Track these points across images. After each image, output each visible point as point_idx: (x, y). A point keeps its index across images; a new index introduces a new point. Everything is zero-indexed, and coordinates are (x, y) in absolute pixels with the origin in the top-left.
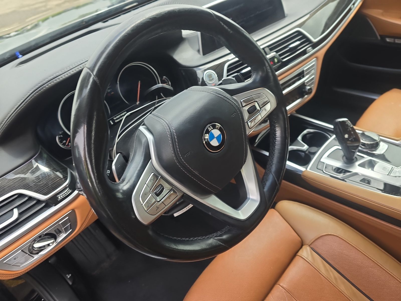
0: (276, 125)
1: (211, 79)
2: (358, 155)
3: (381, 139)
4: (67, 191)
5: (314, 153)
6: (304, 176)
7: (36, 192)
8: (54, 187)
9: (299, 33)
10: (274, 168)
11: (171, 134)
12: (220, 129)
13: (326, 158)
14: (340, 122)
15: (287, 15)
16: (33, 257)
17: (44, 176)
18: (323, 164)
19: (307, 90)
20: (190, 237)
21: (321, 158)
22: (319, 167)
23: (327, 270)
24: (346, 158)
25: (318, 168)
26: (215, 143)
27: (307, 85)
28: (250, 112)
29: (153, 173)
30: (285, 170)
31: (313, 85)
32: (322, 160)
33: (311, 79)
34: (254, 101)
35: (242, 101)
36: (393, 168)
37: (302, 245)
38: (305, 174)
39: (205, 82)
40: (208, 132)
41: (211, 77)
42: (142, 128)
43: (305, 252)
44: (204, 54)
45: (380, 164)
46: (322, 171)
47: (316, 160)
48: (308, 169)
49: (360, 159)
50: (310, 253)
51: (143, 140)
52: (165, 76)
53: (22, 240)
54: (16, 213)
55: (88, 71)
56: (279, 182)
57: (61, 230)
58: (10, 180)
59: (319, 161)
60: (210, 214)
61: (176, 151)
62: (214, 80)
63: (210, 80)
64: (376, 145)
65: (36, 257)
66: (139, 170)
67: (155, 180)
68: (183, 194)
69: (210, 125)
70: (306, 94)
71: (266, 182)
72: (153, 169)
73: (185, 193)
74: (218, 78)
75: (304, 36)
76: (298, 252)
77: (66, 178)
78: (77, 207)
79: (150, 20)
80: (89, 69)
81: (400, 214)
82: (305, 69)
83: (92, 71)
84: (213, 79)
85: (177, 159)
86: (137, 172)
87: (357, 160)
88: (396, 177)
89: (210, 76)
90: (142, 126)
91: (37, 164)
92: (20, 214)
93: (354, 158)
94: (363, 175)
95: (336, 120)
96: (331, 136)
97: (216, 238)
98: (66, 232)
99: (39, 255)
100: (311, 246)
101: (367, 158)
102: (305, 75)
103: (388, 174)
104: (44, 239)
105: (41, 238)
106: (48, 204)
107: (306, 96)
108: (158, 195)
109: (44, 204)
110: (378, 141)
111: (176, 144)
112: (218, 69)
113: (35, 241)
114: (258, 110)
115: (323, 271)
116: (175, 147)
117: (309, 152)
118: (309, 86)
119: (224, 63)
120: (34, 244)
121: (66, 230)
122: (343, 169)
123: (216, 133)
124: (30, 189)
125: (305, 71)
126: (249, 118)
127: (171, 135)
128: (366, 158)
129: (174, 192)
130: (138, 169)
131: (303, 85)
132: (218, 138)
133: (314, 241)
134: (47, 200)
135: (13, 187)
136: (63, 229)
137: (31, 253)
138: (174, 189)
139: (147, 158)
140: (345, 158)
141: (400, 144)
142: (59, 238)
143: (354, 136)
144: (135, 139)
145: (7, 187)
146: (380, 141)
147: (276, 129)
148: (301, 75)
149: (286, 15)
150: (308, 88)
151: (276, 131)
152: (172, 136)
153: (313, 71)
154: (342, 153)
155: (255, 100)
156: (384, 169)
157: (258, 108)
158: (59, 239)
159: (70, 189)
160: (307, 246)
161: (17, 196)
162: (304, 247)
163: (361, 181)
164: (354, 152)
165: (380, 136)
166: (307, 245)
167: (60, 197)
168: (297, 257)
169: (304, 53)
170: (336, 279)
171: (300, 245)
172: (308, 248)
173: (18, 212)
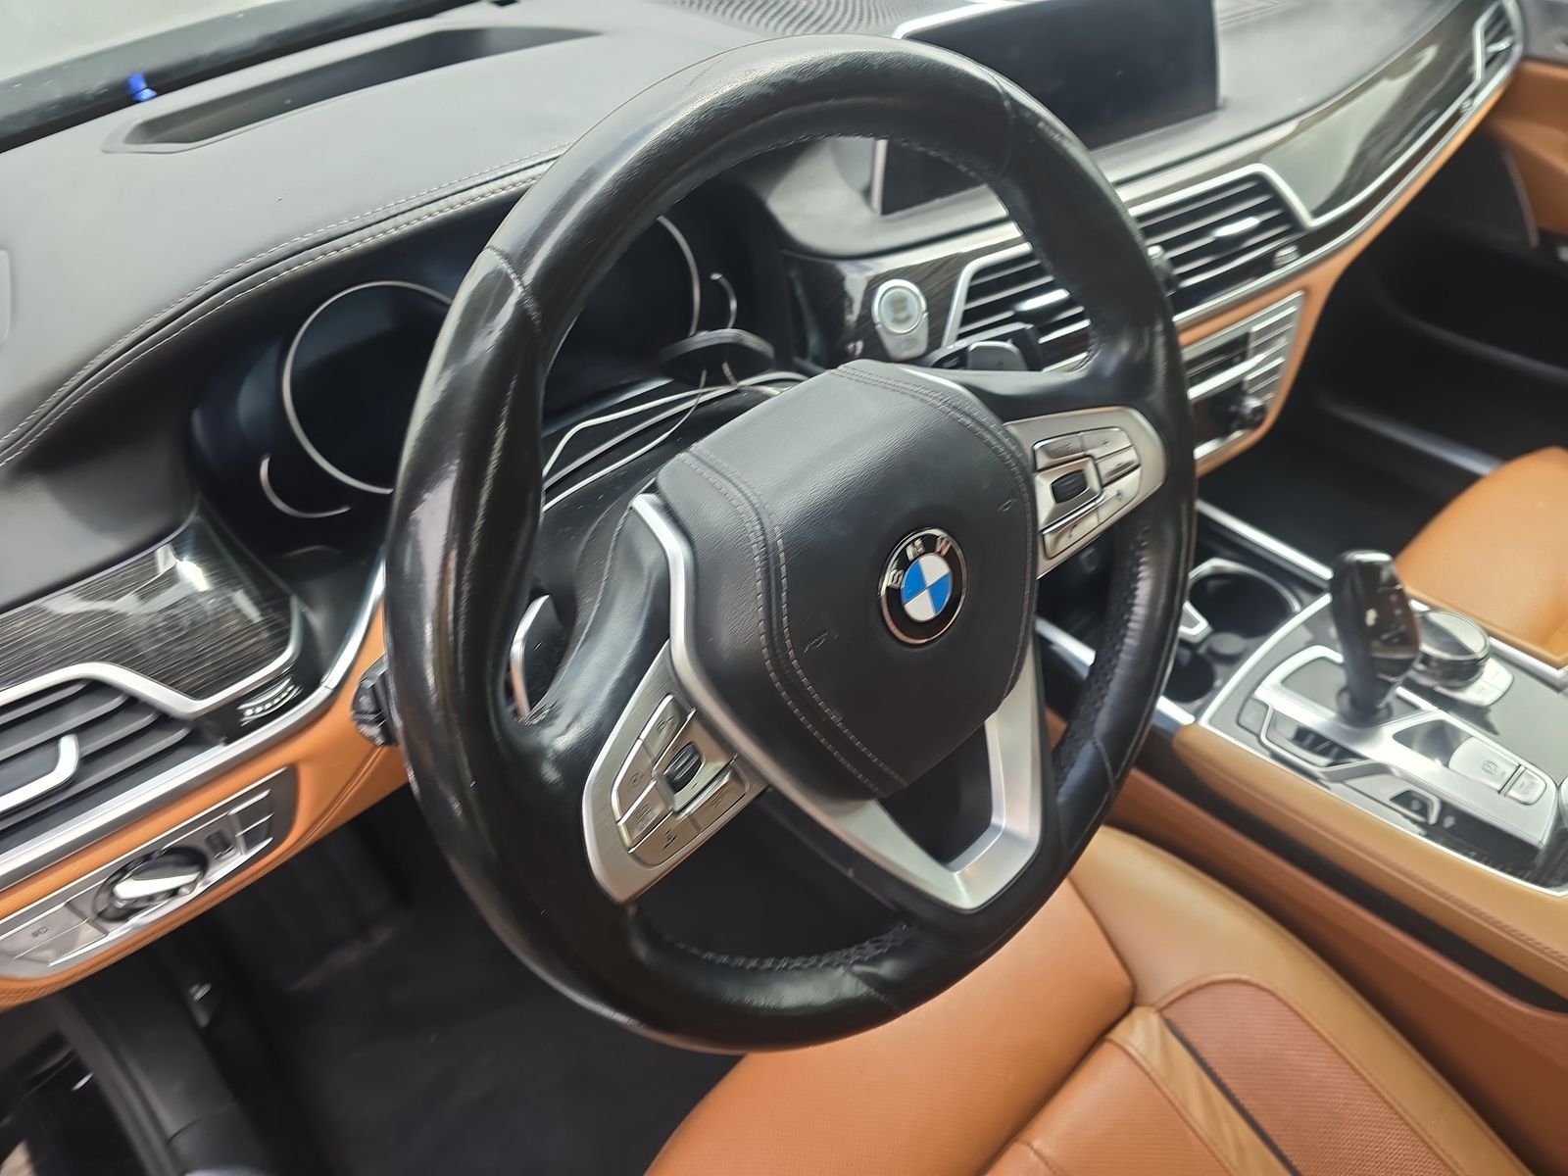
0: (1141, 558)
1: (903, 315)
2: (1399, 698)
3: (1495, 648)
4: (284, 690)
5: (1233, 660)
6: (1185, 745)
7: (163, 681)
8: (233, 670)
9: (1261, 184)
10: (1103, 721)
11: (767, 552)
12: (950, 558)
13: (1275, 687)
14: (1359, 563)
15: (1226, 100)
16: (106, 933)
17: (199, 618)
18: (1264, 709)
19: (1248, 411)
20: (762, 958)
21: (1259, 683)
22: (1246, 719)
23: (1211, 1112)
24: (1354, 702)
25: (1242, 722)
26: (921, 608)
27: (1252, 390)
28: (1059, 493)
29: (669, 698)
30: (1148, 729)
31: (1269, 396)
32: (1260, 694)
33: (1269, 371)
34: (1081, 454)
35: (1037, 446)
36: (1522, 769)
37: (1131, 1001)
38: (1190, 737)
39: (873, 325)
40: (904, 564)
41: (904, 308)
42: (643, 504)
43: (1140, 1033)
44: (887, 208)
45: (1475, 744)
46: (1254, 738)
47: (1236, 688)
48: (1204, 721)
49: (1403, 714)
50: (1157, 1041)
51: (649, 558)
52: (718, 272)
53: (74, 864)
54: (69, 754)
55: (504, 266)
56: (1118, 776)
57: (229, 836)
58: (61, 619)
59: (1250, 696)
60: (850, 874)
61: (775, 626)
62: (911, 322)
63: (899, 322)
64: (1466, 670)
65: (118, 932)
66: (622, 681)
67: (675, 726)
68: (762, 788)
69: (916, 536)
70: (1241, 427)
71: (1066, 769)
72: (670, 679)
73: (770, 785)
74: (929, 316)
75: (1277, 201)
76: (1112, 1026)
77: (284, 638)
78: (308, 759)
79: (771, 91)
80: (507, 257)
81: (1565, 972)
82: (1256, 328)
83: (520, 270)
84: (908, 318)
85: (773, 656)
86: (609, 686)
87: (1389, 715)
88: (1525, 804)
89: (898, 304)
90: (645, 492)
91: (173, 561)
92: (87, 761)
93: (1382, 705)
94: (1408, 779)
95: (1344, 554)
96: (1303, 606)
97: (857, 968)
98: (249, 845)
99: (127, 928)
100: (1170, 1014)
101: (1431, 713)
102: (1250, 352)
103: (1499, 787)
104: (163, 865)
105: (147, 863)
106: (198, 734)
107: (1237, 434)
108: (677, 786)
109: (181, 734)
110: (1480, 656)
111: (779, 598)
112: (935, 281)
113: (122, 872)
114: (1092, 493)
115: (1197, 1111)
116: (774, 607)
117: (1211, 652)
118: (1257, 395)
119: (962, 260)
120: (117, 882)
121: (250, 840)
122: (1334, 744)
123: (934, 568)
124: (139, 667)
125: (1252, 338)
126: (1054, 517)
127: (766, 559)
128: (1427, 712)
129: (735, 776)
130: (617, 675)
131: (1237, 389)
132: (935, 590)
133: (1180, 998)
134: (196, 720)
135: (73, 650)
136: (240, 834)
137: (100, 915)
138: (738, 767)
139: (657, 631)
140: (1346, 697)
141: (1564, 680)
142: (216, 868)
143: (1402, 628)
144: (612, 547)
145: (47, 643)
146: (1485, 658)
147: (1138, 573)
148: (1235, 350)
149: (1220, 102)
150: (1253, 403)
151: (1137, 580)
152: (768, 564)
153: (1282, 343)
154: (1340, 678)
155: (1089, 452)
156: (1486, 767)
157: (1093, 484)
158: (217, 873)
159: (293, 682)
160: (1153, 1010)
161: (80, 688)
162: (1137, 1012)
163: (1395, 799)
164: (1389, 686)
165: (1491, 634)
166: (1152, 1005)
167: (250, 711)
168: (1106, 1047)
169: (1265, 264)
170: (1240, 1149)
171: (1124, 1003)
172: (1154, 1020)
173: (80, 754)
